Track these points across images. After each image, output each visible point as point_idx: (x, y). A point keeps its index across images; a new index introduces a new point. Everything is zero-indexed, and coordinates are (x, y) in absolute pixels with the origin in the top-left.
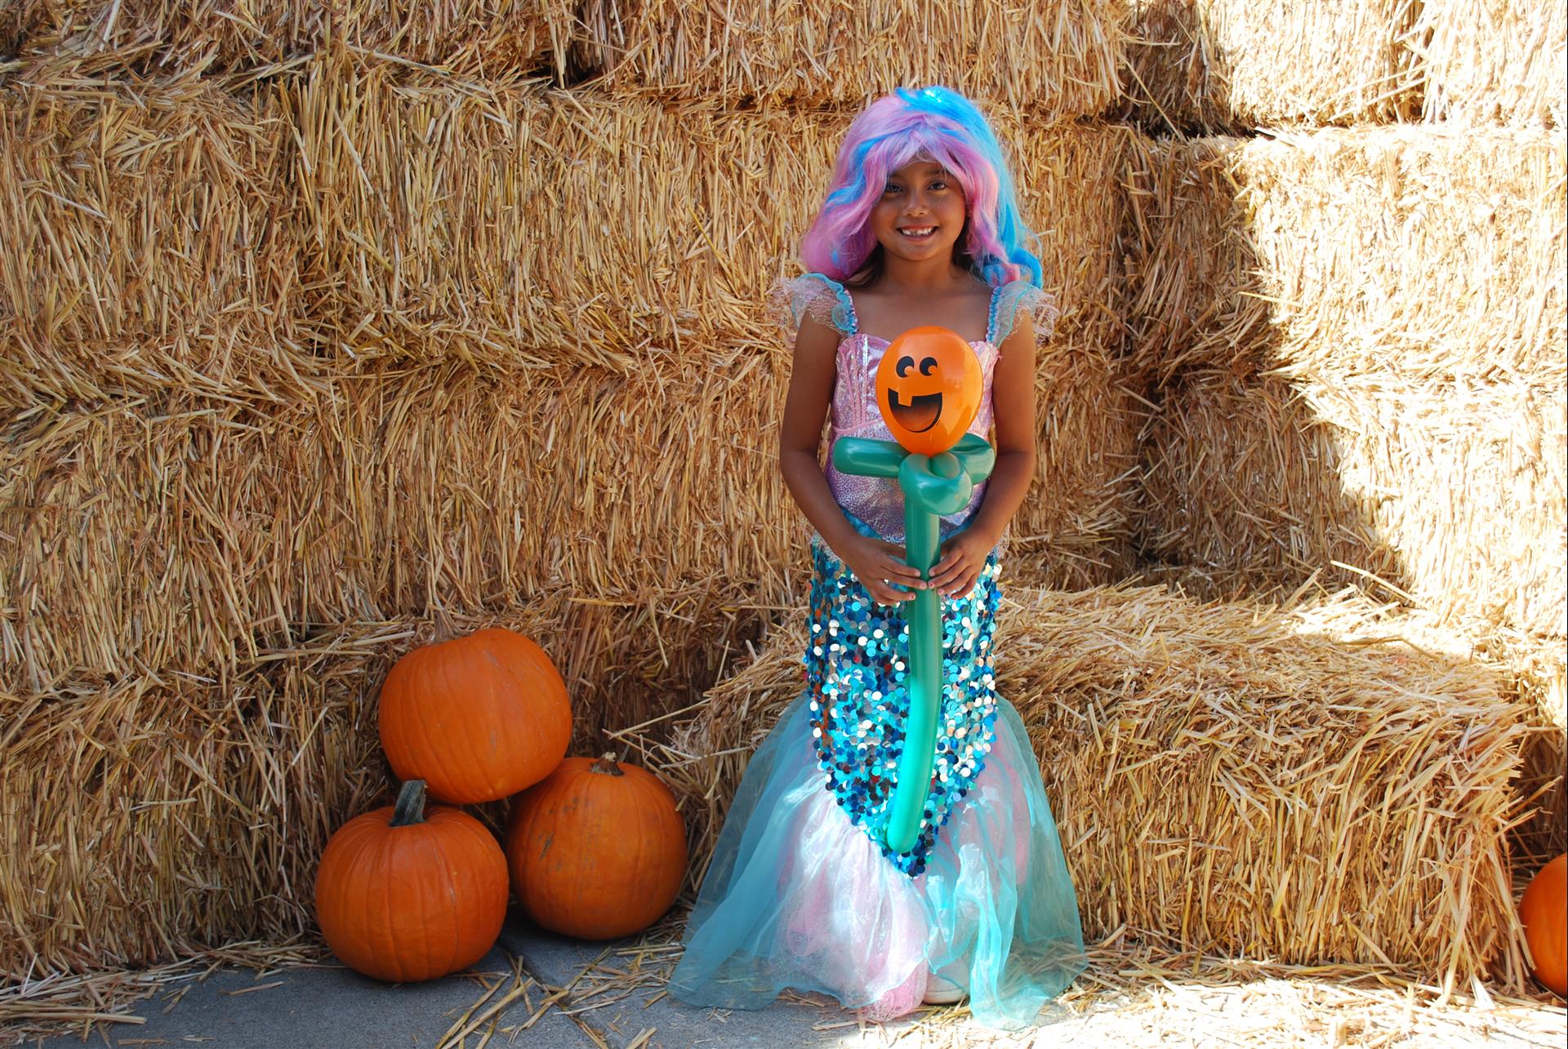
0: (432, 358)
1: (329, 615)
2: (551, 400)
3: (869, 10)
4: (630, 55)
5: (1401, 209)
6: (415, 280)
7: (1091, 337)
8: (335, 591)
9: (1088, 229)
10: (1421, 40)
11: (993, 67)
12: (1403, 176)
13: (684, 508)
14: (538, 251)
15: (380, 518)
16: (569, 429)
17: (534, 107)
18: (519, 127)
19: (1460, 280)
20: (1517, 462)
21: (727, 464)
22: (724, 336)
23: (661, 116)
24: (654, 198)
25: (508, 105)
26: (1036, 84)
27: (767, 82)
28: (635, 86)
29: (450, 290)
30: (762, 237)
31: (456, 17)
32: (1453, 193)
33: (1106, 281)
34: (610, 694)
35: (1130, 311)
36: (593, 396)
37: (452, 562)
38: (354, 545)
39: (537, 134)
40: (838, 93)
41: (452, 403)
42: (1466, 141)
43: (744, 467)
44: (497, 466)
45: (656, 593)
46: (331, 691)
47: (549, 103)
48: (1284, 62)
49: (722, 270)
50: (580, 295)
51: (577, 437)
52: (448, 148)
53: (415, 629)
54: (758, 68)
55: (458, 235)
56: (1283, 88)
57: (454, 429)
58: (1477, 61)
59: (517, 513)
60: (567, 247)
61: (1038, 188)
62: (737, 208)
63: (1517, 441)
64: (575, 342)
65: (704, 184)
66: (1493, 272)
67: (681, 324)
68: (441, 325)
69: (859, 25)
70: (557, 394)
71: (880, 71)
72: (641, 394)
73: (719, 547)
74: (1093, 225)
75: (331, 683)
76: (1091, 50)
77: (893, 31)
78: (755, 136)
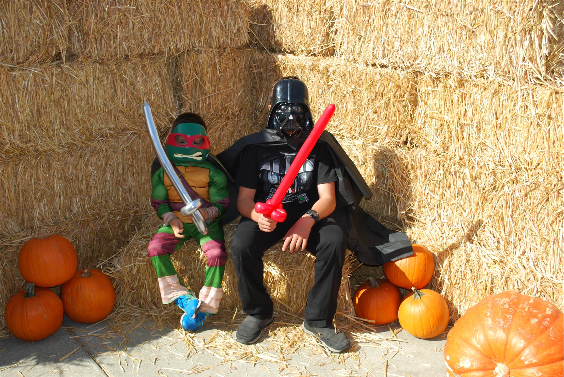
0: (30, 152)
1: (4, 232)
2: (69, 158)
3: (165, 23)
4: (87, 50)
5: (328, 86)
6: (22, 130)
7: (243, 116)
8: (5, 225)
9: (241, 82)
10: (334, 33)
11: (207, 36)
12: (329, 76)
13: (115, 184)
14: (61, 115)
15: (18, 200)
16: (76, 166)
17: (56, 71)
18: (52, 78)
19: (345, 109)
20: (361, 163)
21: (128, 169)
22: (124, 130)
23: (99, 66)
24: (98, 92)
25: (48, 72)
26: (221, 40)
27: (132, 51)
28: (88, 59)
29: (34, 132)
30: (134, 98)
31: (28, 48)
32: (342, 83)
33: (247, 98)
34: (95, 243)
35: (256, 106)
36: (83, 155)
37: (42, 211)
38: (10, 210)
39: (59, 79)
40: (156, 51)
41: (38, 163)
42: (345, 67)
43: (133, 169)
44: (54, 180)
45: (108, 211)
46: (7, 256)
47: (61, 68)
48: (297, 33)
49: (122, 111)
50: (76, 126)
51: (79, 168)
52: (29, 89)
53: (31, 233)
54: (129, 48)
55: (35, 115)
56: (297, 41)
57: (39, 171)
58: (348, 43)
59: (61, 193)
60: (71, 112)
61: (224, 72)
62: (126, 90)
63: (361, 158)
64: (75, 141)
65: (114, 85)
66: (353, 107)
67: (110, 129)
68: (31, 143)
69: (162, 29)
70: (71, 156)
71: (170, 43)
72: (98, 152)
73: (127, 194)
74: (242, 81)
75: (6, 254)
76: (239, 28)
77: (173, 30)
78: (130, 68)
